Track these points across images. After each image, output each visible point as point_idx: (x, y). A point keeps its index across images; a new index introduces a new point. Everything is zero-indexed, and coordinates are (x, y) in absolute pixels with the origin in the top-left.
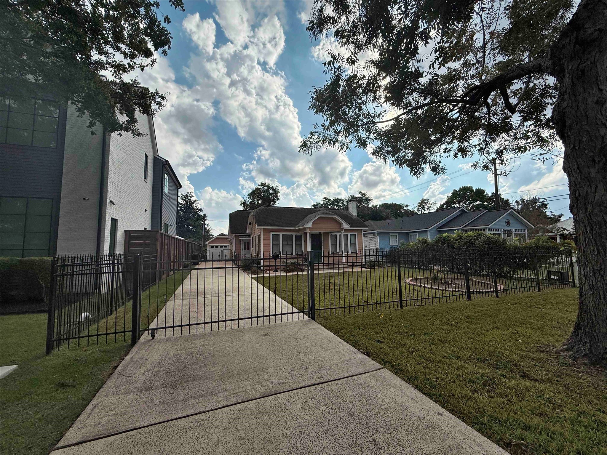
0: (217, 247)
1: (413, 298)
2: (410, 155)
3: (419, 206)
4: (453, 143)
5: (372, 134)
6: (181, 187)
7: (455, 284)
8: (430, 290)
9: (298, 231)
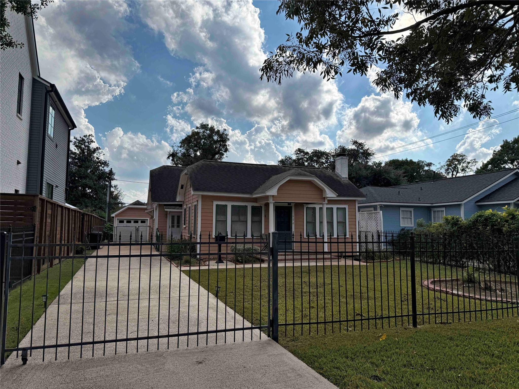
0: (129, 222)
1: (433, 312)
2: (435, 85)
3: (449, 165)
4: (503, 67)
5: (375, 51)
6: (74, 126)
7: (502, 290)
8: (461, 299)
9: (255, 200)
